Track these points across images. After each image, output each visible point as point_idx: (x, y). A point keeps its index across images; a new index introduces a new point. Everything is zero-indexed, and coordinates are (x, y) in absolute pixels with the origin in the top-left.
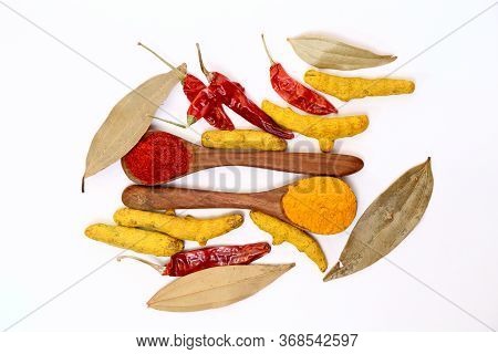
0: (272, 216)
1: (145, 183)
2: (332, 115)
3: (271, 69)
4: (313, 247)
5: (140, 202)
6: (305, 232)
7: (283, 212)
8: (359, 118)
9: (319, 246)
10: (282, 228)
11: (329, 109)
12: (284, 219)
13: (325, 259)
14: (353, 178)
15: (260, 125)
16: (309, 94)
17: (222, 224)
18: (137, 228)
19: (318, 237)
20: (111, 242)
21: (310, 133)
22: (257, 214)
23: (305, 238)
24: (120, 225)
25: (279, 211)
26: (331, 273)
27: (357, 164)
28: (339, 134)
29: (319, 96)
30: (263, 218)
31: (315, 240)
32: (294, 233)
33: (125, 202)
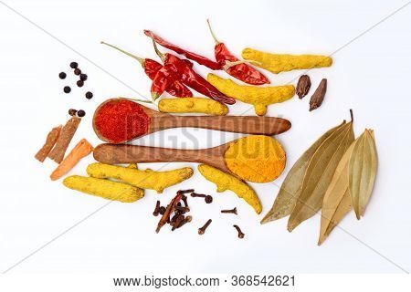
0: (216, 168)
1: (112, 142)
2: (266, 85)
3: (216, 47)
4: (250, 194)
5: (108, 158)
6: (243, 181)
7: (226, 164)
8: (287, 86)
9: (255, 193)
10: (225, 178)
11: (264, 80)
12: (227, 171)
13: (260, 203)
14: (283, 137)
15: (207, 94)
16: (246, 68)
17: (176, 176)
18: (106, 179)
19: (255, 185)
20: (84, 190)
21: (248, 101)
22: (205, 168)
23: (244, 185)
24: (91, 176)
25: (222, 164)
26: (266, 217)
27: (287, 125)
28: (271, 101)
29: (255, 70)
30: (210, 170)
31: (251, 188)
32: (234, 182)
33: (96, 158)
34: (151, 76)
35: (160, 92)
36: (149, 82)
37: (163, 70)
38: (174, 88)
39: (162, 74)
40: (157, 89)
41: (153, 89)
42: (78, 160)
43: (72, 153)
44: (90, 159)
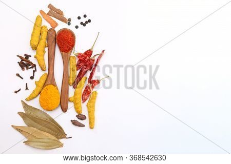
0: (46, 81)
1: (57, 36)
2: (82, 101)
3: (98, 80)
4: (34, 95)
6: (40, 93)
7: (47, 85)
8: (81, 110)
9: (35, 97)
10: (41, 85)
11: (84, 100)
12: (44, 85)
13: (30, 100)
14: (60, 109)
15: (78, 76)
16: (89, 93)
17: (42, 63)
18: (41, 34)
19: (38, 97)
20: (35, 25)
21: (75, 94)
22: (46, 76)
23: (38, 93)
24: (41, 28)
25: (47, 83)
26: (25, 103)
27: (65, 110)
28: (75, 104)
29: (88, 96)
30: (45, 78)
31: (37, 96)
32: (39, 89)
33: (50, 30)
34: (85, 53)
35: (78, 57)
36: (82, 52)
37: (88, 58)
38: (80, 63)
39: (86, 58)
40: (79, 55)
41: (80, 54)
42: (49, 22)
43: (52, 19)
44: (49, 27)
